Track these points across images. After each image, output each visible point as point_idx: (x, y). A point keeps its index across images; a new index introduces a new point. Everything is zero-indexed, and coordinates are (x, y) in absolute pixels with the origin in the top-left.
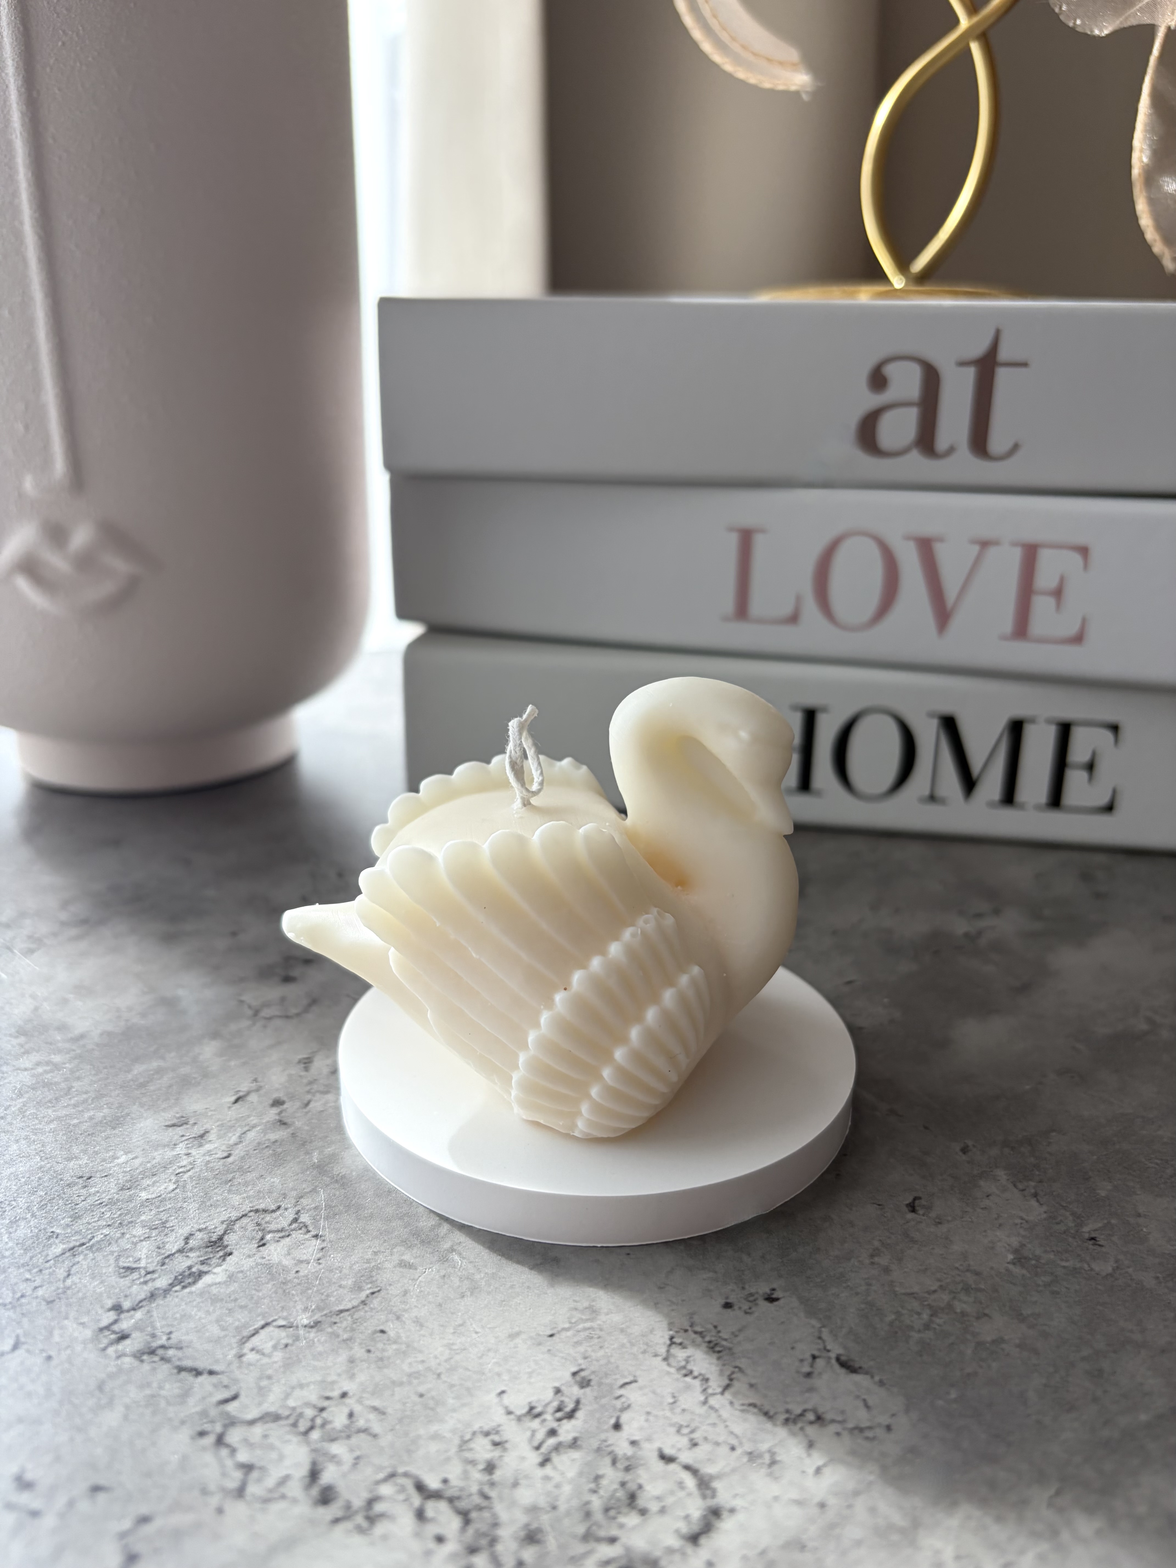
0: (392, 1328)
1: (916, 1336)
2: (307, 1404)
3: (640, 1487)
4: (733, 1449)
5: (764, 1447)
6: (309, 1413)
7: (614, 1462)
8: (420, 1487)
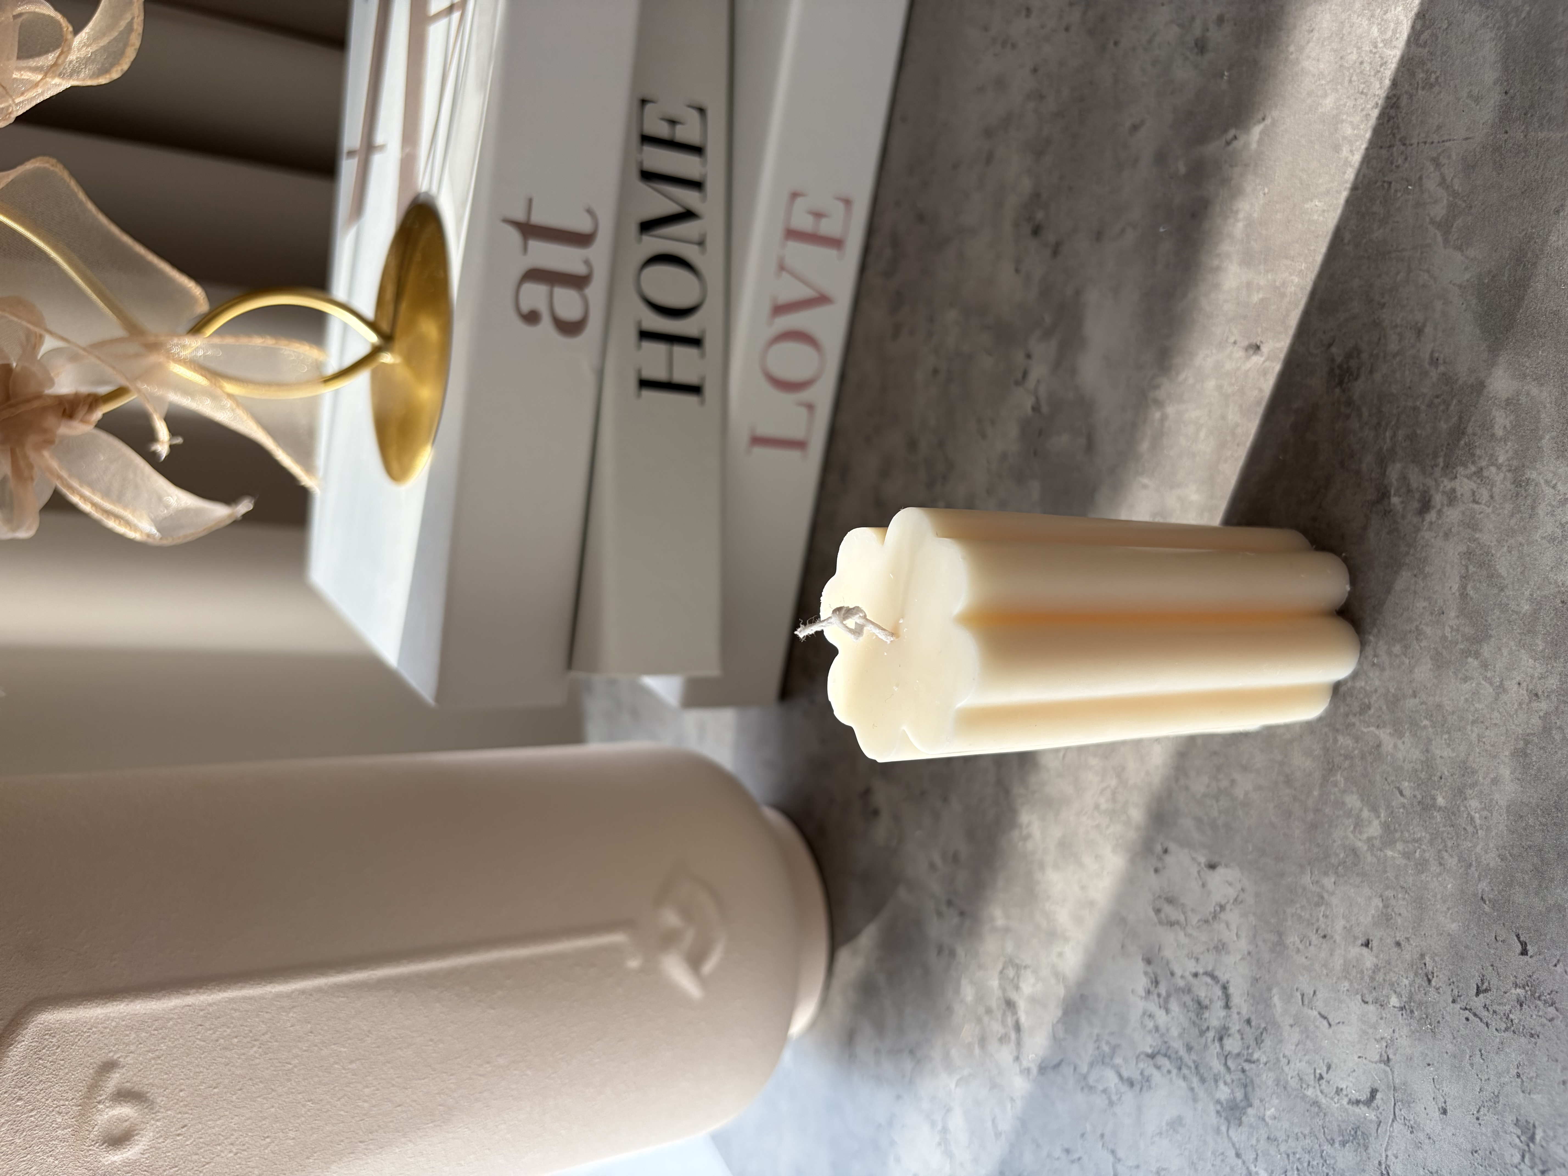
1: (1219, 822)
3: (1198, 996)
4: (1208, 950)
5: (1216, 940)
7: (1183, 992)
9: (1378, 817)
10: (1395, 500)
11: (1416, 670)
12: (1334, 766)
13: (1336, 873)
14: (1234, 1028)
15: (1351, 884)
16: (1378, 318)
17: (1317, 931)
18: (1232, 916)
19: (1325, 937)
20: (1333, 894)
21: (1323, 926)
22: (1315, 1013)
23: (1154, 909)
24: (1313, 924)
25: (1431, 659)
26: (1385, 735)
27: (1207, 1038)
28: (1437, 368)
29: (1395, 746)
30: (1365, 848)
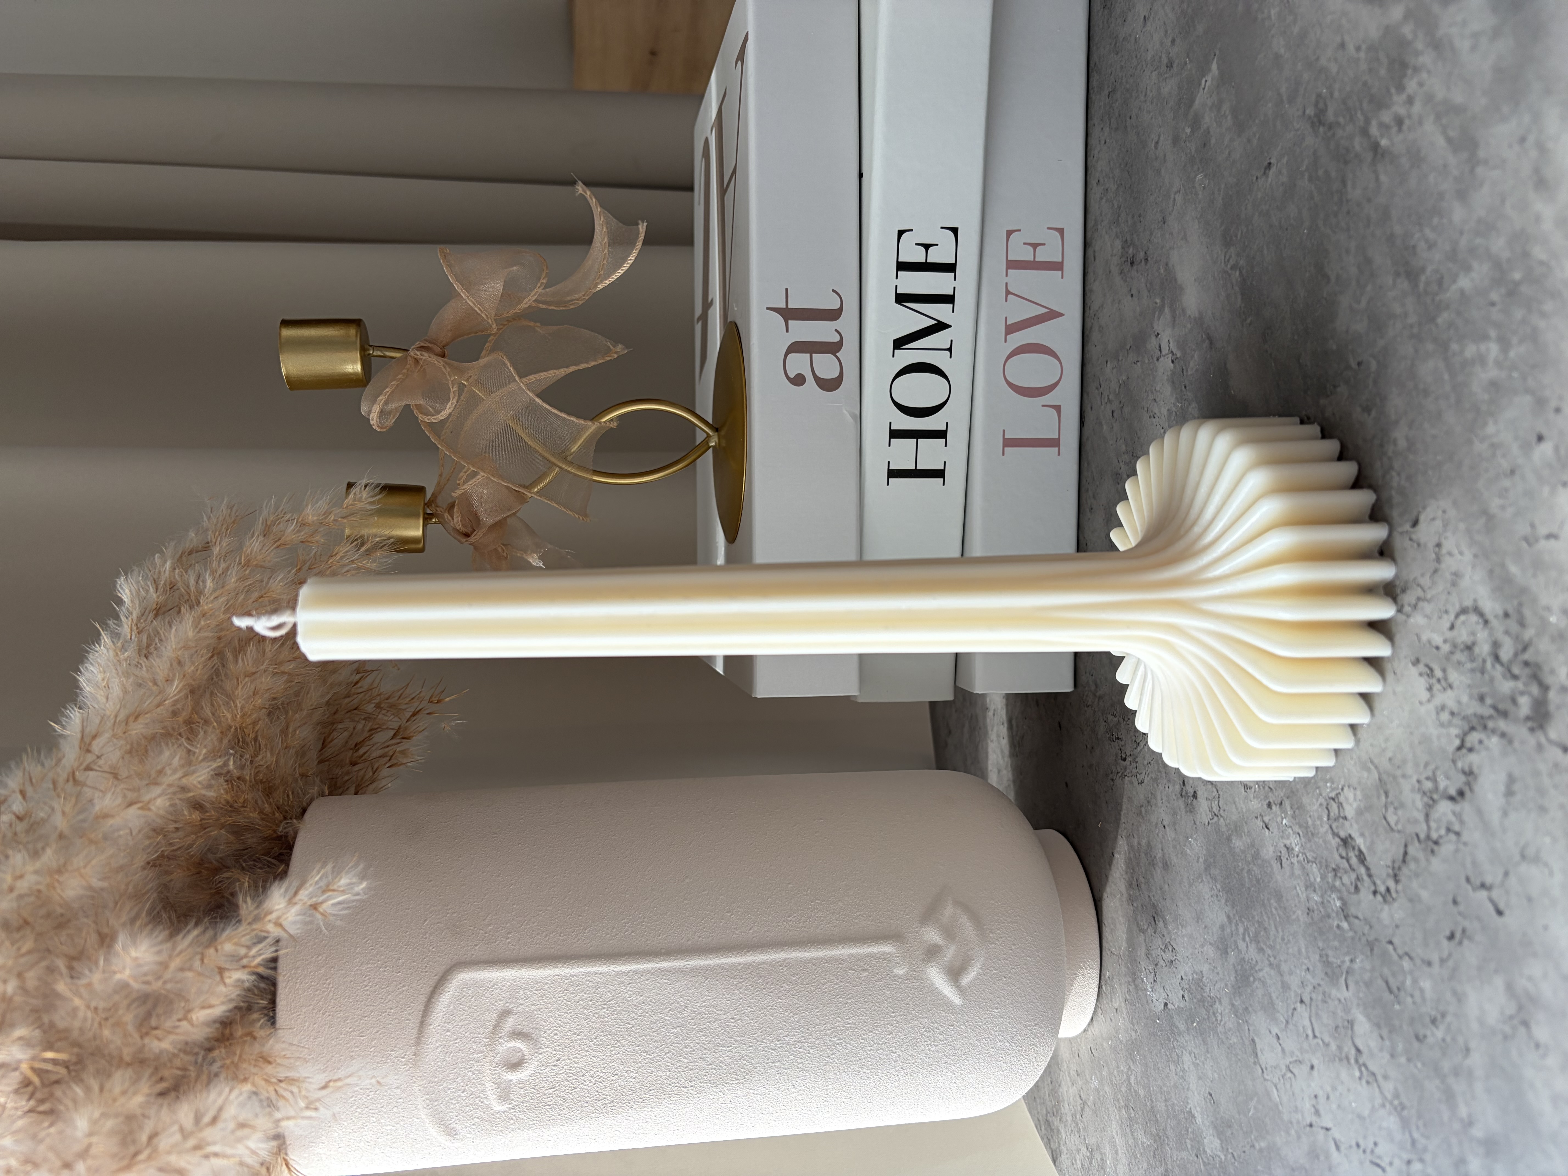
0: (1389, 754)
2: (1421, 799)
4: (1449, 593)
6: (1426, 799)
7: (1452, 653)
8: (1459, 748)
13: (1491, 415)
14: (1500, 635)
15: (1504, 410)
16: (1320, 67)
17: (1505, 475)
18: (1449, 543)
19: (1512, 472)
20: (1498, 433)
21: (1507, 466)
22: (1542, 541)
24: (1500, 474)
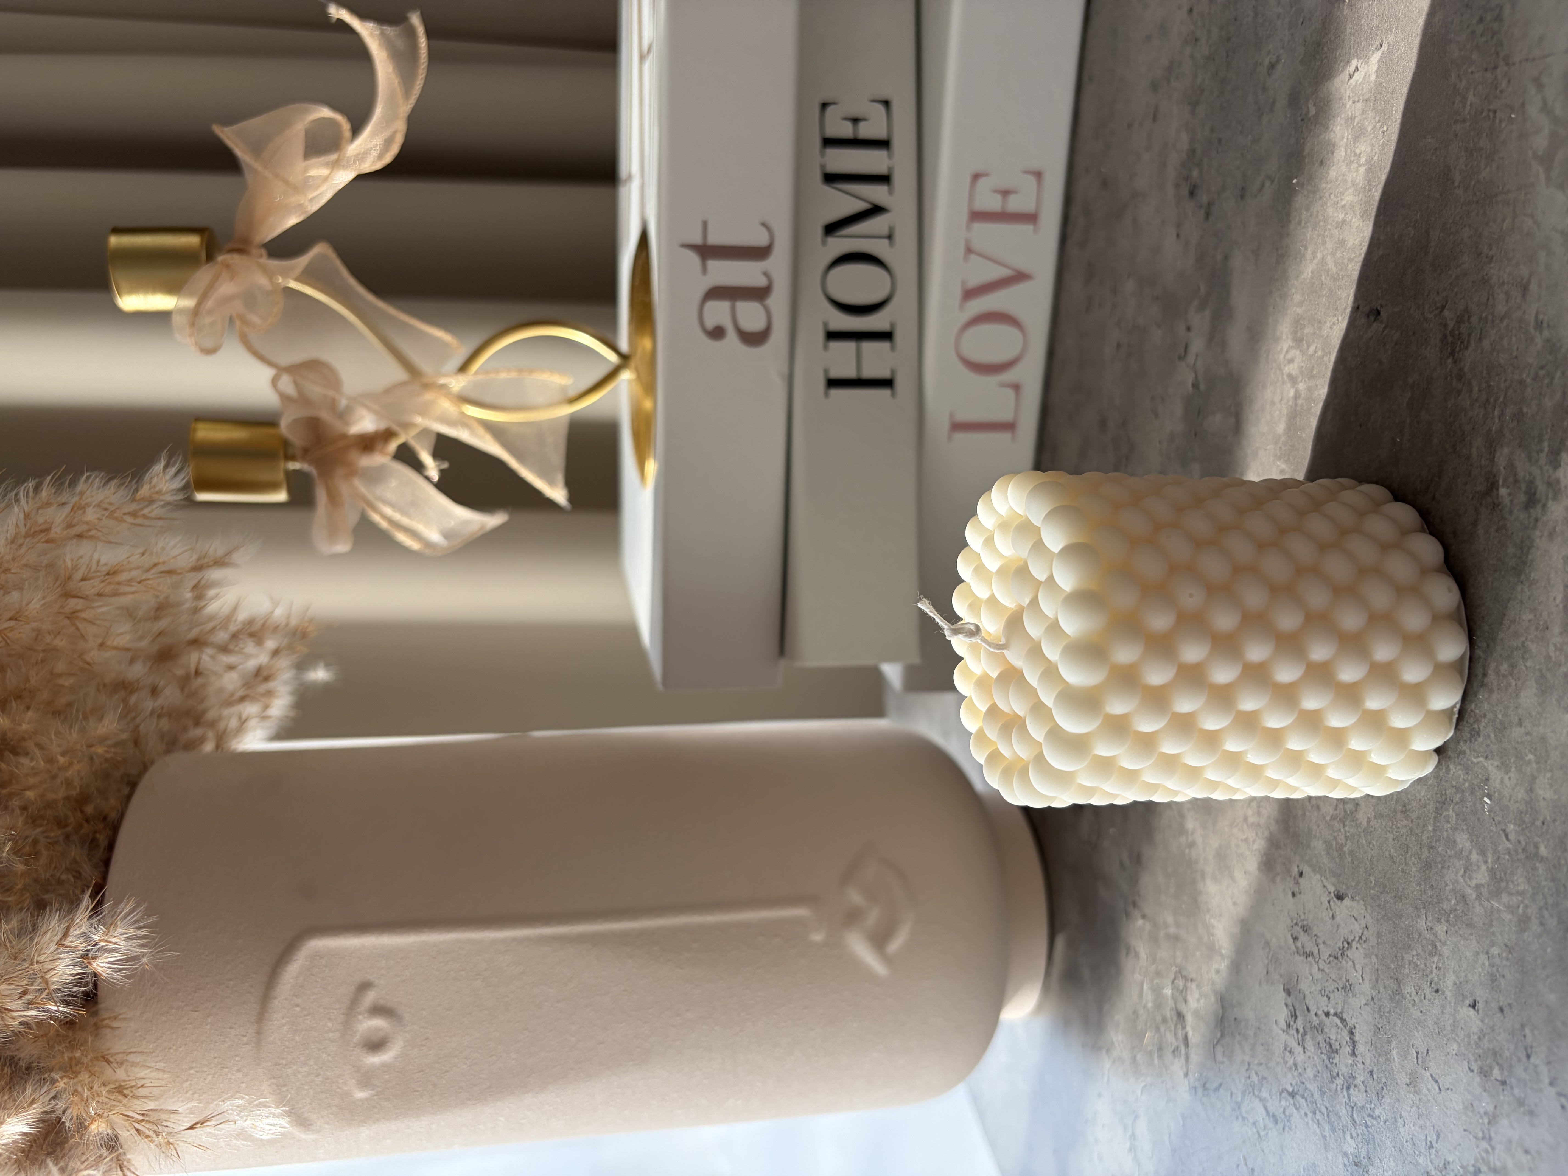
1: (1346, 849)
3: (1329, 1038)
5: (1344, 980)
9: (1486, 862)
10: (1503, 491)
11: (1522, 694)
12: (1446, 799)
13: (1448, 921)
14: (1360, 1079)
15: (1460, 935)
16: (1487, 274)
17: (1431, 983)
18: (1356, 954)
19: (1437, 991)
20: (1444, 944)
21: (1436, 979)
22: (1428, 1075)
23: (1292, 936)
24: (1427, 976)
25: (1536, 682)
26: (1491, 767)
27: (1337, 1085)
28: (1541, 333)
29: (1502, 781)
30: (1474, 896)
